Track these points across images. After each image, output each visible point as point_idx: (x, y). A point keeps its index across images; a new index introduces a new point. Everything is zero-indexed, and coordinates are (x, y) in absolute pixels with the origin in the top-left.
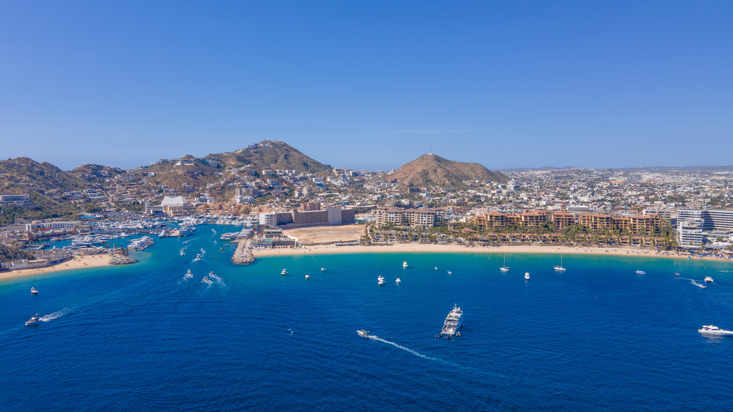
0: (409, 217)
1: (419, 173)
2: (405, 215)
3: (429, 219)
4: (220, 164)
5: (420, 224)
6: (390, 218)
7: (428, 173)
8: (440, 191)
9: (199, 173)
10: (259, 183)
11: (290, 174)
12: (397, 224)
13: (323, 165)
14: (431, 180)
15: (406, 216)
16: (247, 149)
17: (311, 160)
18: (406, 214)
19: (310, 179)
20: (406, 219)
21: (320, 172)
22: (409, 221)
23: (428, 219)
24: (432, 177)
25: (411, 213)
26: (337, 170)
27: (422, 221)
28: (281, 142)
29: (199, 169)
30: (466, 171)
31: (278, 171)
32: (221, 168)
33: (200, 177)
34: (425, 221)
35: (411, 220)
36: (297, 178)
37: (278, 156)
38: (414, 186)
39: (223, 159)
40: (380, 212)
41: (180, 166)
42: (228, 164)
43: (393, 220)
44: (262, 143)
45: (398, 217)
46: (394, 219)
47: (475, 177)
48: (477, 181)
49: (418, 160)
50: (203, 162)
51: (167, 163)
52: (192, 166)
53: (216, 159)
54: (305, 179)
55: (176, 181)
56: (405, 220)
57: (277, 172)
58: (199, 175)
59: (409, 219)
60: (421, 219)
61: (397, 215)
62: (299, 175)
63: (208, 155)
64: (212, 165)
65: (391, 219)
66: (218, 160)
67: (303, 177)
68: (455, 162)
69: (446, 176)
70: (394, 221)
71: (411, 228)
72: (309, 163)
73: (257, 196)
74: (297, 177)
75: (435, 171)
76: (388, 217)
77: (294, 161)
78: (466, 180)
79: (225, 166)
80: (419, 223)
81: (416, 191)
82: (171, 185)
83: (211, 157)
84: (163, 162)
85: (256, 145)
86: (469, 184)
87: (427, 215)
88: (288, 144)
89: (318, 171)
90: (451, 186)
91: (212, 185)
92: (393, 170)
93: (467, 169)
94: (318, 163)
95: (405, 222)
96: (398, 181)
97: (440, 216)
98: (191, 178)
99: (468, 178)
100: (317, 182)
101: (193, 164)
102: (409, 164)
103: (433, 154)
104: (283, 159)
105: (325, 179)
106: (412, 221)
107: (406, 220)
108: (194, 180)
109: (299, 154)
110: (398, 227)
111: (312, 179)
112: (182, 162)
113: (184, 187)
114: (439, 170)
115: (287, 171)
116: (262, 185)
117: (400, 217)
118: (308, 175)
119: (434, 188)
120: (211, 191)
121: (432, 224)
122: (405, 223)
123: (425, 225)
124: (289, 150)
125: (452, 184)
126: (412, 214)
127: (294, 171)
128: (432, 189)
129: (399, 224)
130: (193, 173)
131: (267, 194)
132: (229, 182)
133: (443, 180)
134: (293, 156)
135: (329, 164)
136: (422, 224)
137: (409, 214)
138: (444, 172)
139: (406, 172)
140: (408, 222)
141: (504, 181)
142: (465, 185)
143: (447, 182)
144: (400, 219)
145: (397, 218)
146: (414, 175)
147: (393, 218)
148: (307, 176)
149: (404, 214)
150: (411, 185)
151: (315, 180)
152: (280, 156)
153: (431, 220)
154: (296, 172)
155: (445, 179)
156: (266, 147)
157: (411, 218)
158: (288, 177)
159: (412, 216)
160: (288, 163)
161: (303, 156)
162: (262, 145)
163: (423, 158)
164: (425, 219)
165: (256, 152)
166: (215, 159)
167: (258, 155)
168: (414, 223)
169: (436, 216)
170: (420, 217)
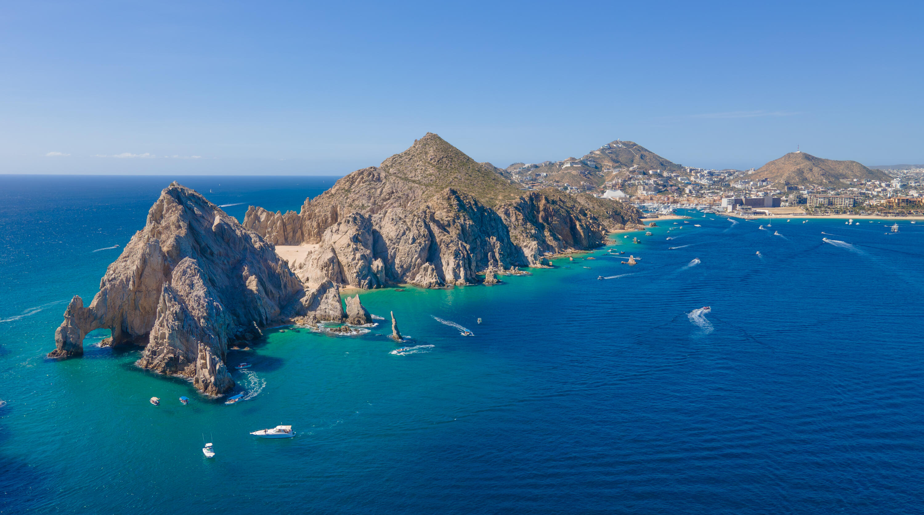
0: (833, 200)
1: (794, 172)
4: (597, 165)
7: (803, 172)
8: (819, 189)
10: (657, 181)
14: (806, 179)
21: (678, 171)
24: (808, 176)
29: (585, 170)
30: (841, 169)
32: (599, 168)
37: (634, 156)
38: (791, 184)
39: (596, 160)
40: (810, 197)
41: (569, 167)
42: (604, 165)
44: (614, 143)
47: (852, 176)
48: (855, 180)
49: (783, 159)
50: (585, 163)
51: (553, 164)
52: (580, 167)
53: (592, 160)
56: (830, 202)
59: (833, 202)
63: (585, 156)
64: (591, 166)
66: (594, 161)
68: (828, 160)
69: (823, 175)
75: (811, 170)
76: (818, 200)
77: (651, 160)
78: (843, 178)
79: (601, 167)
81: (794, 189)
82: (572, 183)
83: (587, 158)
85: (609, 145)
86: (849, 183)
88: (636, 143)
90: (830, 184)
92: (753, 169)
93: (842, 167)
95: (830, 204)
96: (768, 180)
99: (845, 177)
100: (683, 182)
101: (579, 165)
102: (773, 163)
103: (801, 152)
104: (639, 159)
106: (836, 203)
112: (571, 164)
114: (815, 169)
119: (812, 186)
124: (640, 150)
125: (830, 182)
128: (811, 188)
130: (584, 173)
133: (820, 178)
134: (648, 156)
135: (678, 163)
138: (820, 170)
139: (774, 171)
141: (886, 180)
142: (843, 183)
143: (825, 181)
145: (825, 201)
146: (789, 174)
148: (671, 176)
149: (830, 198)
150: (787, 184)
152: (636, 156)
155: (822, 177)
156: (620, 147)
159: (836, 200)
160: (645, 163)
162: (615, 145)
163: (789, 156)
165: (611, 153)
167: (614, 156)
169: (855, 200)
170: (843, 201)
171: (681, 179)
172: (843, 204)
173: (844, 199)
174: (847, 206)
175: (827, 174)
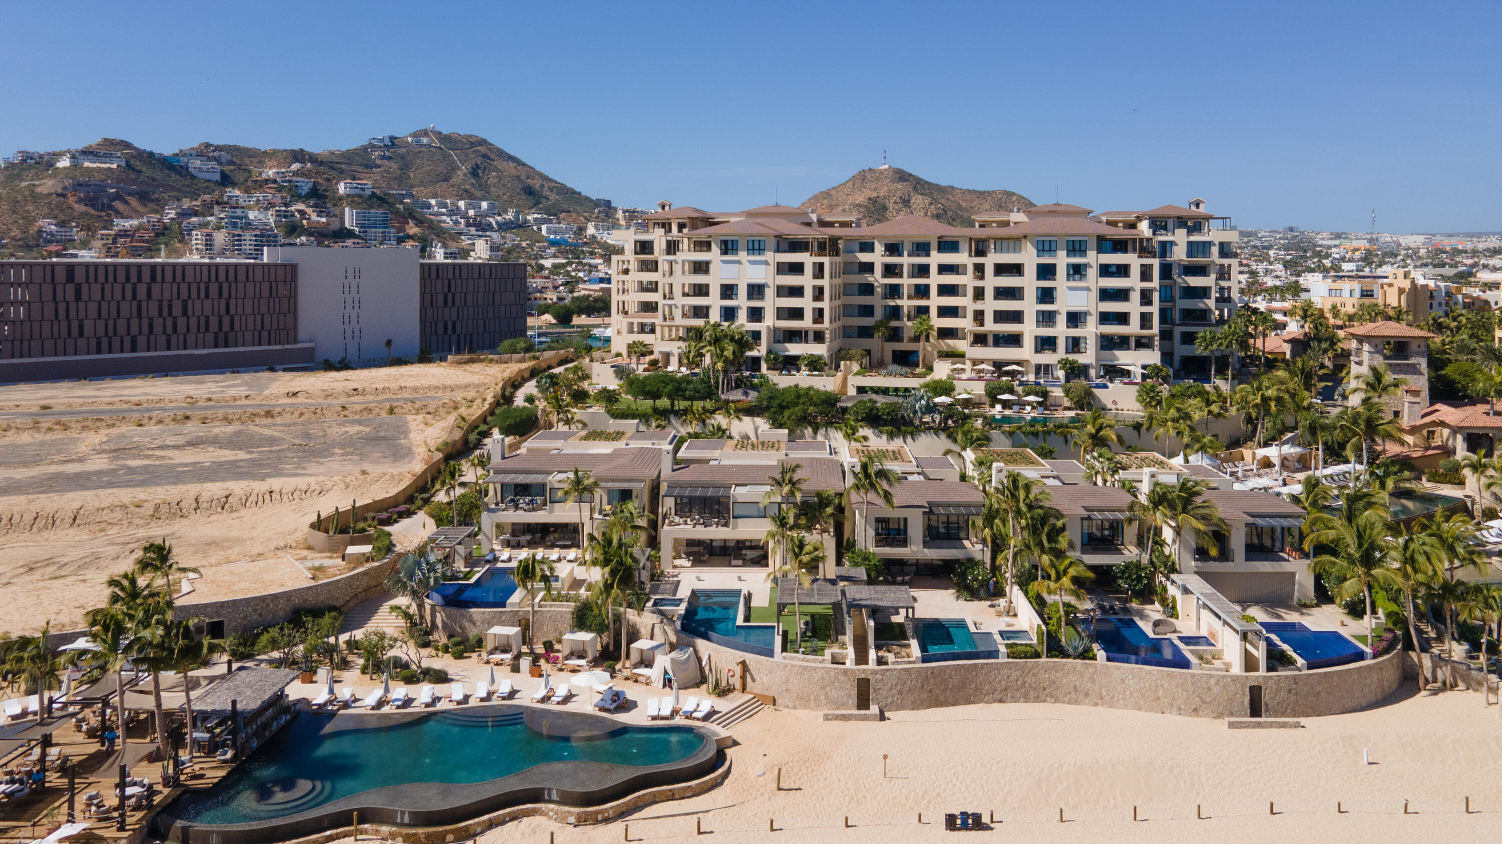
0: (906, 282)
1: (859, 205)
2: (869, 268)
3: (1122, 295)
4: (232, 175)
5: (1026, 352)
6: (728, 291)
9: (130, 194)
11: (471, 213)
12: (794, 349)
13: (587, 198)
15: (878, 278)
16: (364, 149)
17: (553, 184)
18: (878, 257)
19: (535, 228)
20: (877, 301)
21: (574, 215)
22: (909, 326)
23: (1106, 295)
25: (922, 248)
26: (624, 212)
27: (1047, 318)
28: (471, 136)
29: (133, 182)
31: (433, 202)
33: (126, 203)
34: (1075, 319)
35: (924, 310)
36: (490, 224)
37: (454, 169)
39: (247, 161)
41: (65, 168)
43: (756, 314)
44: (414, 135)
45: (807, 281)
46: (770, 303)
49: (850, 184)
50: (167, 164)
51: (37, 163)
52: (110, 168)
53: (223, 160)
54: (520, 226)
55: (15, 212)
56: (868, 311)
57: (429, 206)
58: (129, 199)
59: (906, 303)
60: (1031, 295)
61: (797, 268)
62: (500, 215)
63: (196, 145)
64: (201, 175)
65: (742, 302)
66: (231, 163)
67: (512, 222)
68: (953, 188)
70: (770, 321)
71: (946, 390)
72: (546, 192)
74: (491, 220)
75: (906, 202)
76: (714, 280)
77: (500, 181)
80: (1015, 340)
83: (205, 151)
84: (24, 161)
85: (392, 138)
87: (1093, 259)
88: (490, 141)
89: (569, 212)
91: (129, 224)
94: (574, 192)
95: (865, 332)
97: (1201, 270)
98: (86, 205)
100: (552, 237)
101: (114, 166)
102: (827, 194)
103: (890, 167)
104: (465, 175)
105: (582, 229)
106: (938, 322)
107: (879, 314)
108: (93, 212)
109: (520, 168)
110: (803, 379)
111: (540, 229)
112: (73, 157)
113: (40, 231)
115: (462, 204)
116: (305, 222)
117: (825, 282)
118: (529, 218)
120: (114, 243)
121: (1142, 343)
122: (866, 343)
123: (1080, 359)
124: (493, 157)
126: (936, 259)
127: (484, 205)
129: (820, 350)
130: (101, 188)
132: (196, 214)
134: (499, 171)
135: (607, 198)
136: (1046, 344)
137: (906, 260)
140: (895, 335)
144: (825, 304)
145: (796, 291)
147: (756, 291)
148: (526, 221)
149: (864, 257)
151: (548, 230)
152: (460, 169)
153: (1133, 307)
154: (491, 207)
156: (422, 146)
157: (922, 292)
158: (462, 221)
159: (935, 280)
160: (480, 185)
161: (532, 172)
162: (410, 139)
163: (863, 177)
164: (1070, 296)
165: (390, 158)
166: (215, 159)
167: (394, 166)
168: (961, 345)
169: (1166, 271)
170: (1029, 282)
171: (549, 231)
172: (1029, 329)
173: (1029, 257)
174: (1088, 357)
175: (950, 213)
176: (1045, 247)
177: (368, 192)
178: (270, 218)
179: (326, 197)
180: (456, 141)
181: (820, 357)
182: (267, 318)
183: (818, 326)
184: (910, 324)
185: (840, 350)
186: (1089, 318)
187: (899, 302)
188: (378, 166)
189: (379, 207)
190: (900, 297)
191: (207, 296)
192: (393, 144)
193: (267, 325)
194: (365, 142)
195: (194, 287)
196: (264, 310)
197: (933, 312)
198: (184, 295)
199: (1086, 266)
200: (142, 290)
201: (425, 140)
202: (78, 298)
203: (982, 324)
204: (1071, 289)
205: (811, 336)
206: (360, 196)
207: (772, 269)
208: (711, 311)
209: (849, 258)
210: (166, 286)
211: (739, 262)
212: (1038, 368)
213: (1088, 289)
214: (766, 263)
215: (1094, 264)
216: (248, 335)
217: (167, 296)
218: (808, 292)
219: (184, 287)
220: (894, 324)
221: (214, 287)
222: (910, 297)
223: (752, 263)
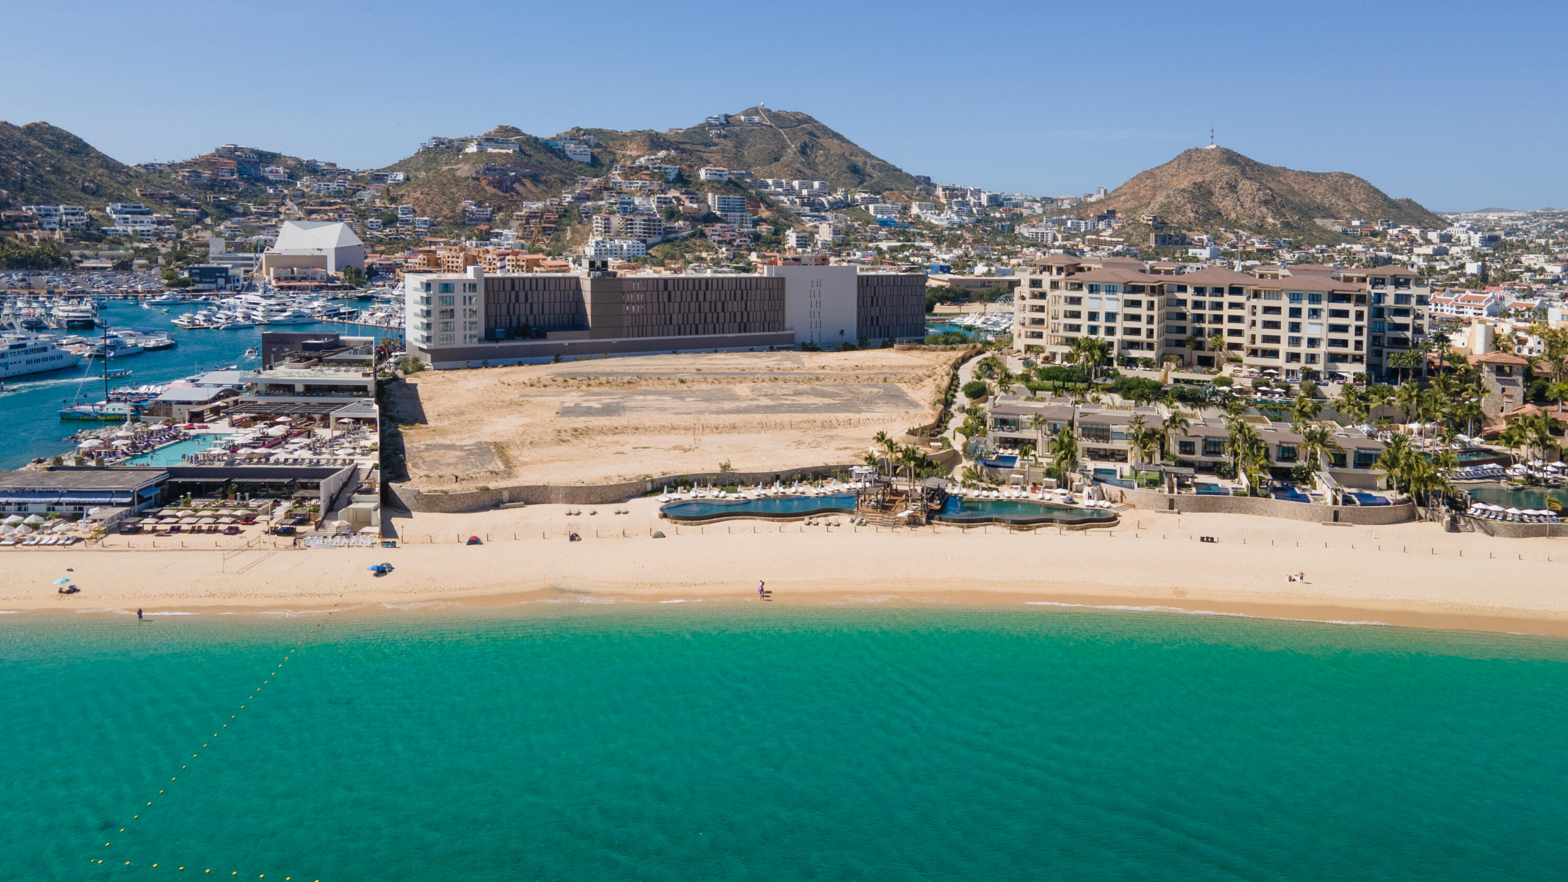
0: (1208, 313)
1: (1184, 190)
2: (1183, 302)
3: (1344, 329)
4: (599, 157)
5: (1281, 362)
6: (1093, 316)
7: (1211, 193)
8: (1253, 244)
9: (525, 177)
10: (671, 202)
11: (805, 192)
12: (1134, 353)
13: (908, 176)
14: (1220, 214)
15: (1189, 310)
16: (702, 127)
17: (875, 162)
18: (1189, 296)
19: (863, 207)
20: (1189, 324)
21: (896, 193)
22: (1209, 341)
23: (1334, 328)
24: (1225, 204)
25: (1219, 291)
26: (944, 189)
27: (1295, 341)
28: (797, 113)
29: (527, 165)
30: (1319, 194)
31: (770, 181)
32: (603, 165)
33: (523, 185)
34: (1312, 342)
35: (1219, 332)
36: (822, 204)
37: (784, 147)
38: (1171, 228)
39: (611, 143)
40: (1035, 283)
41: (473, 154)
42: (624, 156)
43: (1110, 331)
44: (746, 113)
45: (1143, 311)
46: (1120, 324)
47: (1348, 211)
48: (1356, 223)
49: (1175, 164)
50: (549, 148)
51: (448, 148)
52: (508, 153)
53: (592, 143)
54: (849, 206)
55: (444, 194)
56: (1182, 330)
57: (767, 186)
58: (524, 180)
59: (1207, 326)
60: (1285, 326)
61: (1137, 304)
62: (830, 195)
63: (569, 129)
64: (575, 158)
65: (1102, 323)
66: (598, 145)
67: (842, 201)
68: (1285, 169)
69: (1266, 203)
70: (1119, 336)
71: (1228, 382)
72: (869, 169)
73: (658, 239)
74: (823, 199)
75: (1233, 188)
76: (1084, 308)
77: (827, 159)
78: (1324, 217)
79: (613, 161)
80: (1275, 354)
81: (1176, 243)
82: (428, 204)
83: (577, 135)
84: (437, 146)
85: (727, 117)
86: (1338, 228)
87: (1325, 306)
88: (816, 118)
89: (892, 190)
90: (1285, 232)
91: (537, 206)
92: (1102, 191)
93: (1321, 189)
94: (895, 169)
95: (1180, 344)
96: (1119, 215)
97: (1405, 313)
98: (495, 187)
99: (1329, 213)
100: (879, 216)
101: (511, 151)
102: (1150, 174)
103: (1218, 147)
104: (795, 153)
105: (906, 208)
106: (1227, 339)
107: (1189, 332)
108: (500, 193)
109: (844, 145)
110: (1139, 372)
111: (867, 208)
112: (479, 144)
113: (464, 211)
114: (1246, 186)
115: (796, 184)
116: (681, 208)
117: (1155, 313)
118: (857, 197)
119: (1232, 236)
120: (528, 223)
121: (1357, 359)
122: (1180, 350)
123: (1315, 367)
124: (819, 134)
125: (1287, 225)
126: (1227, 299)
127: (816, 184)
128: (1228, 240)
129: (1151, 355)
130: (504, 172)
131: (693, 235)
132: (588, 198)
133: (1258, 213)
134: (825, 149)
135: (926, 175)
136: (1294, 357)
137: (1208, 299)
138: (1259, 190)
139: (1143, 193)
140: (1200, 346)
141: (1433, 225)
142: (1324, 231)
143: (1270, 220)
144: (1155, 327)
145: (1137, 318)
146: (1168, 196)
147: (1111, 317)
148: (854, 200)
149: (1180, 296)
150: (1159, 224)
151: (876, 209)
152: (789, 147)
153: (1351, 336)
154: (822, 186)
155: (1264, 210)
156: (754, 124)
157: (1218, 319)
158: (797, 200)
159: (1226, 312)
160: (809, 164)
161: (856, 150)
162: (742, 118)
163: (1189, 157)
164: (1310, 329)
165: (725, 136)
166: (586, 143)
167: (729, 144)
168: (1241, 354)
169: (1379, 313)
170: (1284, 318)
172: (1284, 348)
173: (1285, 303)
174: (1318, 367)
175: (1278, 200)
176: (1295, 297)
177: (725, 178)
178: (653, 203)
179: (690, 182)
180: (784, 119)
181: (1151, 359)
182: (768, 313)
183: (1150, 340)
184: (1209, 340)
185: (1164, 354)
186: (1322, 342)
187: (1203, 325)
188: (716, 145)
189: (735, 192)
190: (1204, 322)
191: (735, 299)
192: (728, 122)
193: (768, 319)
194: (703, 121)
195: (728, 292)
196: (766, 308)
197: (1225, 333)
198: (723, 299)
199: (1321, 310)
200: (701, 294)
201: (757, 119)
202: (670, 300)
203: (1254, 343)
204: (1311, 324)
205: (1145, 346)
206: (719, 182)
207: (1121, 303)
208: (1082, 328)
209: (1170, 296)
210: (714, 292)
211: (1100, 299)
212: (1288, 372)
213: (1322, 324)
214: (1118, 300)
215: (1326, 309)
216: (757, 324)
217: (714, 299)
218: (1144, 319)
219: (723, 292)
220: (1199, 339)
221: (739, 293)
222: (1210, 322)
223: (1109, 299)
